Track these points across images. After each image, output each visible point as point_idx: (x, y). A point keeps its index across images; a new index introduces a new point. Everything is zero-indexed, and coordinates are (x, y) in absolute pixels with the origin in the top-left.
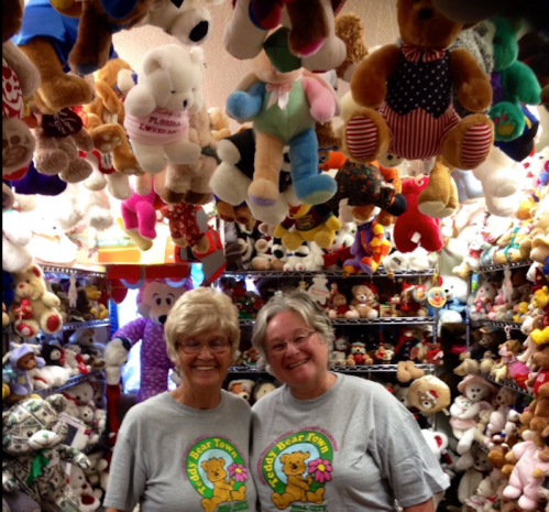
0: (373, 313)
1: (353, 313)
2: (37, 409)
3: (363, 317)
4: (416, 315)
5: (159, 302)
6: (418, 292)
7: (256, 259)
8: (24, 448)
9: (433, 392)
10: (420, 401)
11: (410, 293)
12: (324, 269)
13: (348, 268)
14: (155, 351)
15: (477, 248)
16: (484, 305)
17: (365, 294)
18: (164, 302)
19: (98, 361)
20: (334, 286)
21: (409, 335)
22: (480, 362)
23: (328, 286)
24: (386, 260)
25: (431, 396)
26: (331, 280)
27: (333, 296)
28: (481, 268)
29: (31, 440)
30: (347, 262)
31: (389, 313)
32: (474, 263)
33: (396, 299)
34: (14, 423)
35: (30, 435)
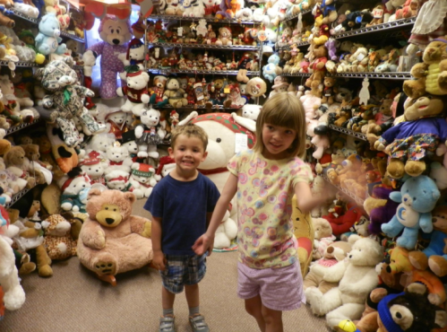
0: (230, 43)
1: (219, 42)
2: (58, 65)
3: (224, 44)
4: (251, 44)
5: (112, 31)
6: (253, 32)
7: (167, 9)
8: (57, 86)
9: (258, 86)
10: (252, 91)
11: (249, 33)
12: (205, 16)
13: (218, 16)
14: (109, 61)
15: (284, 8)
16: (286, 38)
17: (226, 32)
18: (115, 32)
19: (80, 61)
20: (210, 26)
21: (247, 55)
22: (283, 68)
23: (207, 26)
24: (238, 13)
25: (257, 88)
26: (208, 23)
27: (209, 32)
28: (285, 19)
29: (60, 81)
30: (218, 12)
31: (237, 43)
32: (283, 16)
33: (241, 35)
34: (48, 73)
35: (58, 79)
